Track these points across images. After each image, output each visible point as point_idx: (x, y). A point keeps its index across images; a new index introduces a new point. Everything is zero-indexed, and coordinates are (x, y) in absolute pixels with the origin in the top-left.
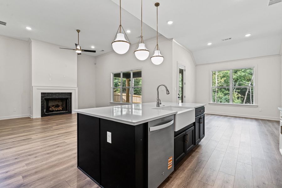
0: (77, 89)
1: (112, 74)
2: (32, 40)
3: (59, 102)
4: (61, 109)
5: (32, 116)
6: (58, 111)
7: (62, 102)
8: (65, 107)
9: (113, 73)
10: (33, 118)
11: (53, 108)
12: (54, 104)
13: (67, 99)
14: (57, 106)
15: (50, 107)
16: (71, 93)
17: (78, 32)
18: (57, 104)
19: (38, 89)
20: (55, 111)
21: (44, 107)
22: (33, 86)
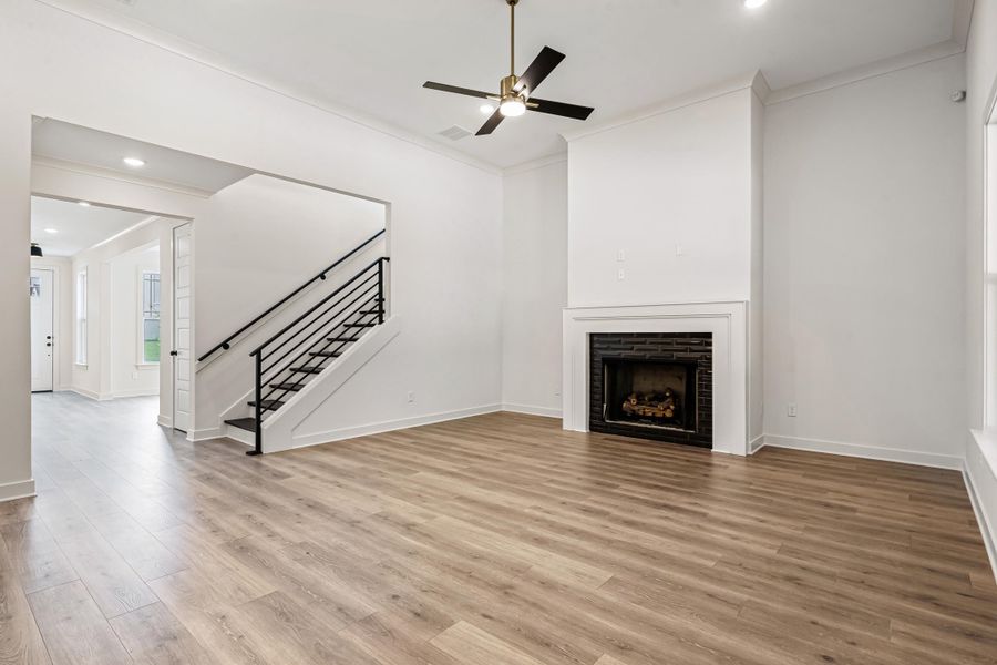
6: (653, 419)
20: (645, 417)
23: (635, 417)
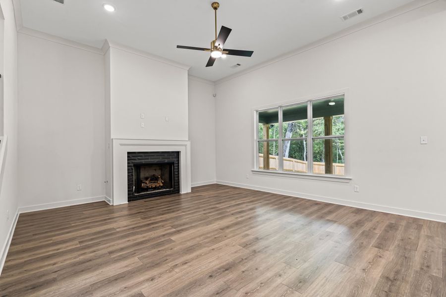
0: (188, 144)
1: (255, 112)
2: (110, 45)
3: (155, 170)
4: (162, 185)
5: (111, 200)
6: (155, 188)
7: (161, 170)
8: (168, 180)
9: (257, 111)
10: (113, 205)
11: (147, 182)
12: (147, 175)
13: (171, 164)
14: (154, 179)
15: (142, 182)
16: (178, 153)
17: (215, 9)
18: (154, 175)
19: (121, 145)
20: (152, 188)
21: (132, 181)
22: (112, 139)
23: (147, 189)
